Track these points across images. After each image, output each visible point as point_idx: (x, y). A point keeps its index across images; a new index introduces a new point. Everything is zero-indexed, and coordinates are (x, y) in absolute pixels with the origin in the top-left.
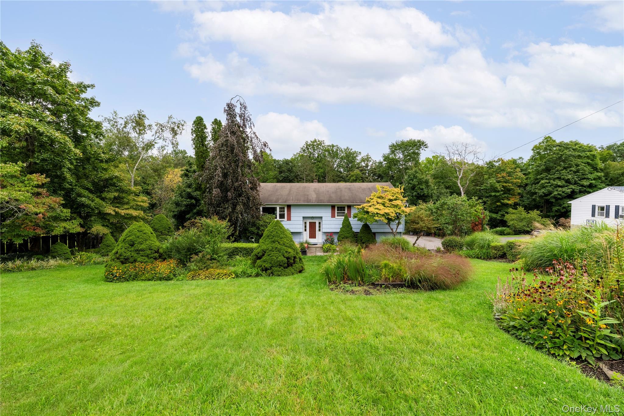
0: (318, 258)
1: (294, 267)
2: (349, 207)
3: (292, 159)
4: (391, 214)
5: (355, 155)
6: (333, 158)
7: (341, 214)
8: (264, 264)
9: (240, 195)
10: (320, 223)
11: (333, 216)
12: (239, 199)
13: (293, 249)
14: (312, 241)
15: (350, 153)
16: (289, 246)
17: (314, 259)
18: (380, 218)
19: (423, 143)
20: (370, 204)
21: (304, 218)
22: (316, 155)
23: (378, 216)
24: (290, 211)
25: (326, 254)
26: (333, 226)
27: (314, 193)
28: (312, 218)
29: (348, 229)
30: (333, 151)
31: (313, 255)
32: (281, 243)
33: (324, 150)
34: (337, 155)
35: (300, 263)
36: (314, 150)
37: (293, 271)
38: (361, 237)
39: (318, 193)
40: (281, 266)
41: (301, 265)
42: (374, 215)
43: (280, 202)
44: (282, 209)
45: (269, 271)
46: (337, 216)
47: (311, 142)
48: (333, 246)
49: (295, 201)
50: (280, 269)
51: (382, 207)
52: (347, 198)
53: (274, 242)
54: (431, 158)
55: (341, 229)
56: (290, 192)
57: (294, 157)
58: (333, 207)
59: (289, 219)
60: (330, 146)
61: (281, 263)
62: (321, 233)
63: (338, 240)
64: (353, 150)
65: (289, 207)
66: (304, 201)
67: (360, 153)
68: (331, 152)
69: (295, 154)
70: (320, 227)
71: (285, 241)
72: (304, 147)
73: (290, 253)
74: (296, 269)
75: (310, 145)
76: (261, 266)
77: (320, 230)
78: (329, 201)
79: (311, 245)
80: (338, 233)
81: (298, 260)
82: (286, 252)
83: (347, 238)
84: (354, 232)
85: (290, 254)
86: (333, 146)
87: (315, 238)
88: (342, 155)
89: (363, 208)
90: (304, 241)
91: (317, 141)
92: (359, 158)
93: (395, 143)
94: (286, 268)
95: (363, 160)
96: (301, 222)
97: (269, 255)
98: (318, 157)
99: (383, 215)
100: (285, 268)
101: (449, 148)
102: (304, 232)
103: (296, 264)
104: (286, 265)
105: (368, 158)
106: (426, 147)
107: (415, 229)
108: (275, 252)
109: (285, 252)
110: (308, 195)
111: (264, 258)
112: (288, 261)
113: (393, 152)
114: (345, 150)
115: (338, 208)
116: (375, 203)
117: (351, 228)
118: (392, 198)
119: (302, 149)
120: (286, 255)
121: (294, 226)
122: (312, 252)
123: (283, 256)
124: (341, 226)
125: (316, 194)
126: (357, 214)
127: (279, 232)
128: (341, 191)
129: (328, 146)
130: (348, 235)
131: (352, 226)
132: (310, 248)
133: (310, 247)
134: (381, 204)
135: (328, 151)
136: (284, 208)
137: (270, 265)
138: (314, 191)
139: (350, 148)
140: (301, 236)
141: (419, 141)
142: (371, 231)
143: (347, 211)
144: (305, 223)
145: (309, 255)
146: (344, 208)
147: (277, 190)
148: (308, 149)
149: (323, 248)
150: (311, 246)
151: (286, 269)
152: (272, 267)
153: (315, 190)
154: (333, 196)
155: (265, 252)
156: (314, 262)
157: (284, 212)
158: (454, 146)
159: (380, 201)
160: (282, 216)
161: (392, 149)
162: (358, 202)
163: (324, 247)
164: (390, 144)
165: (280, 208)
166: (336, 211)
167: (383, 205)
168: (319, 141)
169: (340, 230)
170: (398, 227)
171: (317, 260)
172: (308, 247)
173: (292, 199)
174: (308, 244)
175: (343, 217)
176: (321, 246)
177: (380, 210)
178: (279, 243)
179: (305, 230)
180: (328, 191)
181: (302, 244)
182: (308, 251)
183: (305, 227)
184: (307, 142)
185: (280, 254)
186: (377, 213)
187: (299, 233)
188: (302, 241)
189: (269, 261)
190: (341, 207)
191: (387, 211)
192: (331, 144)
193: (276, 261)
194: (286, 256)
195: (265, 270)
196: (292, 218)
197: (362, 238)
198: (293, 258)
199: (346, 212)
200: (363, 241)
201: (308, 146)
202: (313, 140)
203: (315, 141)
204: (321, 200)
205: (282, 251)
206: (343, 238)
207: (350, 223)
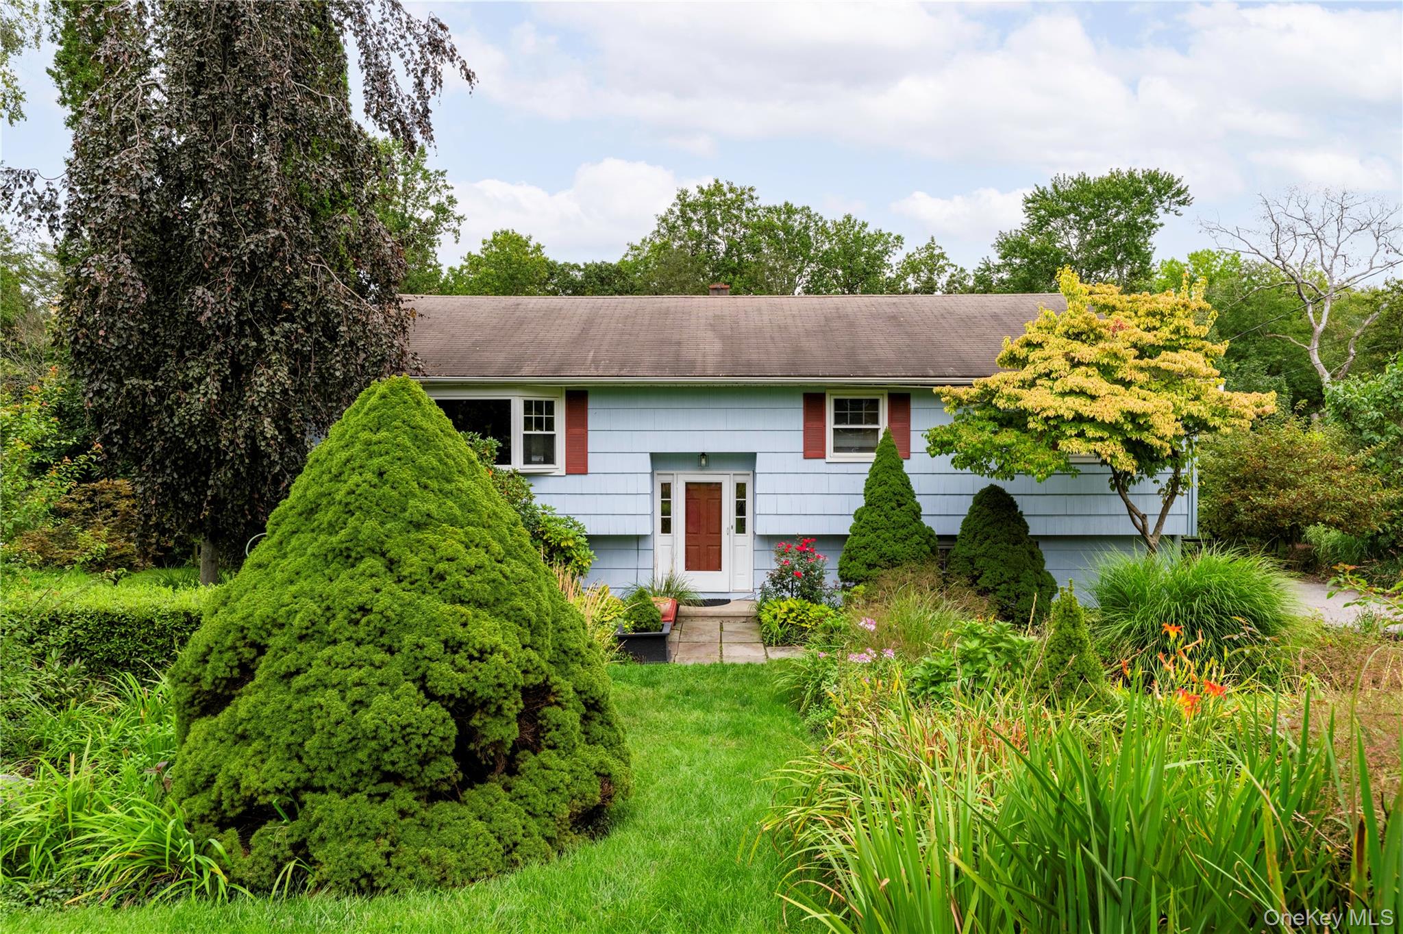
0: (736, 678)
1: (522, 785)
2: (901, 400)
3: (623, 262)
4: (1156, 420)
5: (879, 248)
6: (792, 255)
7: (857, 442)
8: (234, 766)
9: (274, 311)
10: (741, 489)
11: (813, 449)
12: (272, 333)
13: (525, 622)
14: (702, 582)
15: (857, 239)
16: (484, 592)
17: (707, 684)
18: (1098, 446)
19: (1169, 184)
20: (1027, 373)
21: (657, 458)
22: (722, 247)
23: (1081, 435)
24: (584, 424)
25: (777, 654)
26: (814, 505)
27: (710, 334)
28: (703, 459)
29: (899, 516)
30: (788, 230)
31: (706, 658)
32: (413, 563)
33: (754, 227)
34: (807, 246)
35: (591, 741)
36: (713, 225)
37: (512, 819)
38: (971, 561)
39: (731, 336)
40: (396, 778)
41: (597, 755)
42: (1054, 428)
43: (527, 372)
44: (539, 414)
45: (277, 834)
46: (837, 449)
47: (701, 191)
48: (815, 611)
49: (606, 368)
50: (385, 812)
51: (1097, 384)
52: (887, 354)
53: (347, 556)
54: (1185, 260)
55: (858, 516)
56: (584, 331)
57: (629, 258)
58: (813, 401)
59: (577, 465)
60: (777, 210)
61: (396, 753)
62: (747, 539)
63: (844, 578)
64: (871, 230)
65: (578, 399)
66: (657, 366)
67: (898, 238)
68: (781, 234)
69: (638, 243)
70: (741, 509)
71: (450, 545)
72: (671, 212)
73: (482, 654)
74: (541, 802)
75: (694, 207)
76: (210, 781)
77: (741, 527)
78: (792, 368)
79: (695, 603)
80: (842, 538)
81: (570, 717)
82: (452, 646)
83: (893, 562)
84: (929, 535)
85: (487, 670)
86: (790, 211)
87: (718, 567)
88: (826, 246)
89: (988, 395)
90: (660, 585)
91: (725, 188)
92: (896, 258)
93: (1050, 189)
94: (453, 795)
95: (912, 267)
96: (643, 484)
97: (289, 676)
98: (728, 252)
99: (1114, 428)
100: (433, 796)
101: (1275, 210)
102: (661, 539)
103: (548, 756)
104: (447, 768)
105: (932, 257)
106: (1183, 203)
107: (1272, 515)
108: (344, 651)
109: (434, 647)
110: (679, 343)
111: (242, 706)
112: (467, 734)
113: (1039, 225)
114: (839, 227)
115: (839, 404)
116: (1059, 364)
117: (917, 513)
118: (1149, 338)
119: (664, 220)
120: (448, 678)
121: (604, 504)
122: (698, 645)
123: (422, 682)
124: (861, 502)
125: (723, 338)
126: (952, 431)
127: (407, 474)
128: (852, 325)
129: (769, 210)
130: (898, 547)
131: (918, 499)
132: (688, 624)
133: (687, 617)
134: (1093, 371)
135: (768, 229)
136: (550, 407)
137: (291, 775)
138: (713, 327)
139: (860, 221)
140: (645, 560)
141: (1152, 178)
142: (1026, 527)
143: (891, 420)
144: (666, 491)
145: (682, 657)
146: (874, 404)
147: (521, 322)
148: (687, 222)
149: (759, 620)
150: (693, 610)
151: (446, 810)
152: (308, 787)
153: (715, 325)
154: (813, 346)
155: (261, 650)
156: (707, 707)
157: (550, 425)
158: (1293, 203)
159: (1083, 351)
160: (541, 450)
161: (1037, 210)
162: (950, 371)
163: (766, 617)
164: (1029, 192)
165: (528, 406)
166: (830, 424)
167: (1106, 371)
168: (731, 190)
169: (851, 521)
170: (1167, 505)
171: (727, 693)
172: (678, 618)
173: (595, 362)
174: (680, 597)
175: (871, 457)
176: (746, 608)
177: (1093, 398)
178: (391, 565)
179: (666, 527)
180: (783, 328)
181: (642, 595)
182: (675, 636)
183: (666, 511)
184: (685, 193)
185: (395, 666)
186: (1079, 418)
187: (633, 542)
188: (645, 582)
189: (285, 737)
190: (857, 403)
191: (1132, 401)
192: (780, 203)
193: (342, 735)
194: (443, 688)
195: (236, 822)
196: (593, 462)
197: (980, 563)
198: (514, 706)
199: (883, 424)
200: (983, 582)
201: (686, 205)
202: (707, 182)
203: (718, 188)
204: (749, 364)
205: (408, 639)
206: (870, 566)
207: (907, 485)
